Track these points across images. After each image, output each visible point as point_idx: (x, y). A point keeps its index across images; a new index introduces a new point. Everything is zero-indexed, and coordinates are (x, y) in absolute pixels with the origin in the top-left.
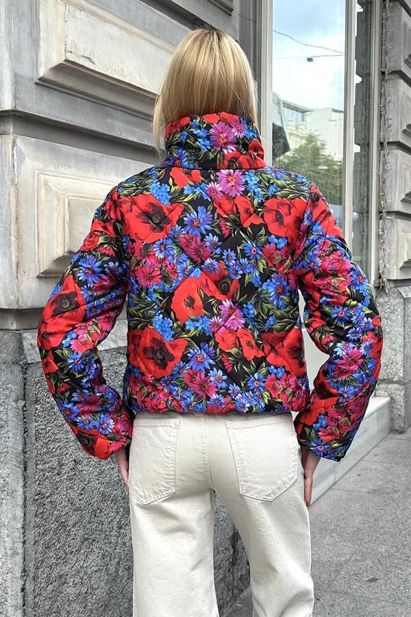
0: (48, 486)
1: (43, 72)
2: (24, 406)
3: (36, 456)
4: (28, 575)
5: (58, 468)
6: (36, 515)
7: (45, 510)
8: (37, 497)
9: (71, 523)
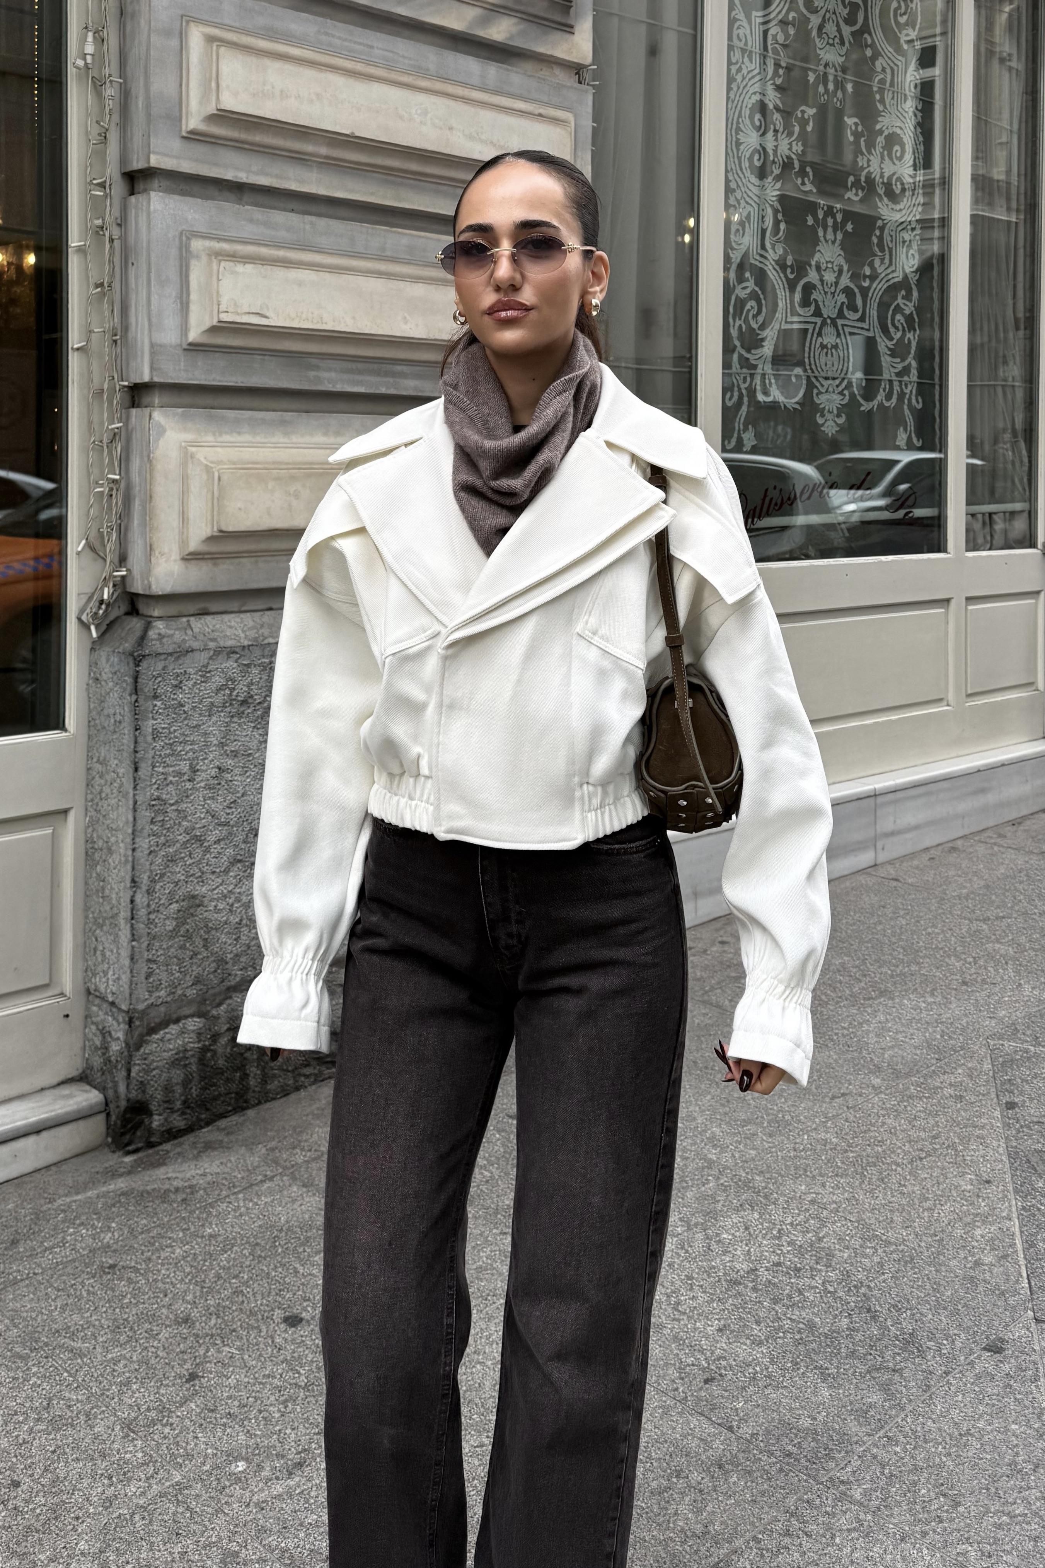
0: (173, 793)
1: (193, 335)
2: (136, 701)
3: (153, 757)
4: (140, 888)
5: (189, 773)
6: (152, 822)
7: (167, 819)
8: (153, 803)
9: (212, 838)
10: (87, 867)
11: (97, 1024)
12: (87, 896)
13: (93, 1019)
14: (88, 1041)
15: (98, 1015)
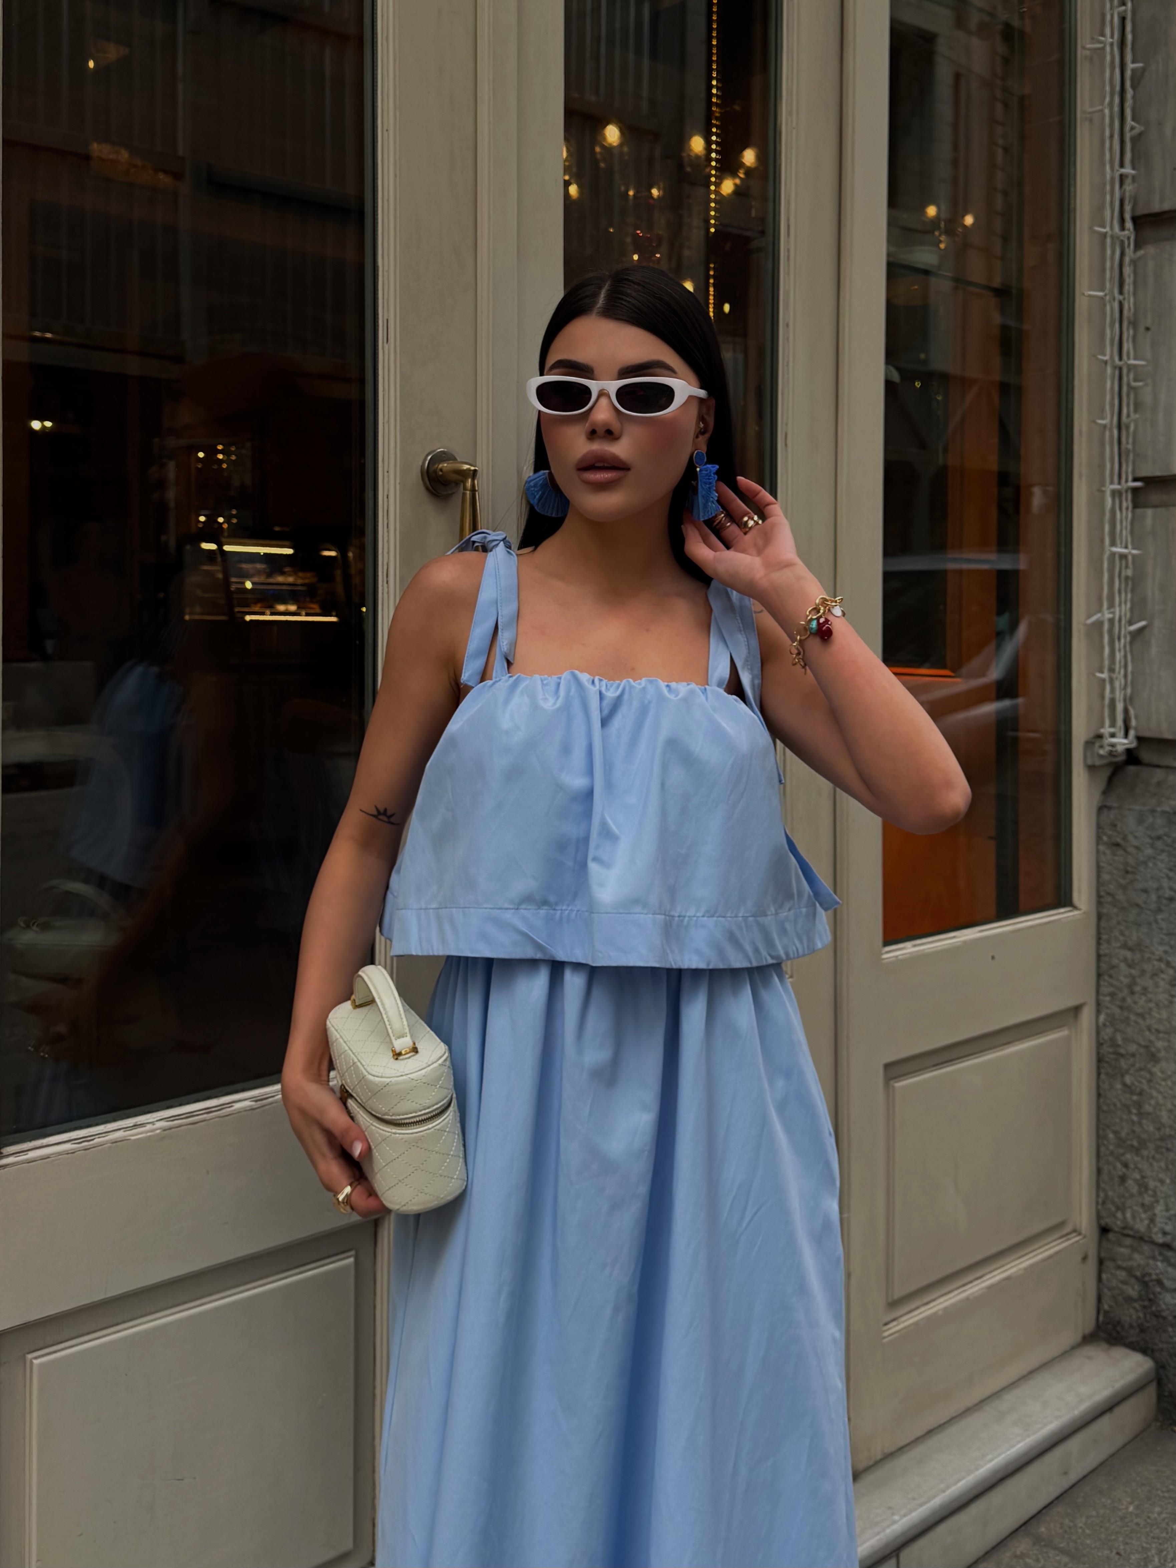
10: (1103, 1076)
11: (1129, 1271)
12: (1103, 1111)
13: (1120, 1263)
14: (1110, 1289)
15: (1130, 1259)
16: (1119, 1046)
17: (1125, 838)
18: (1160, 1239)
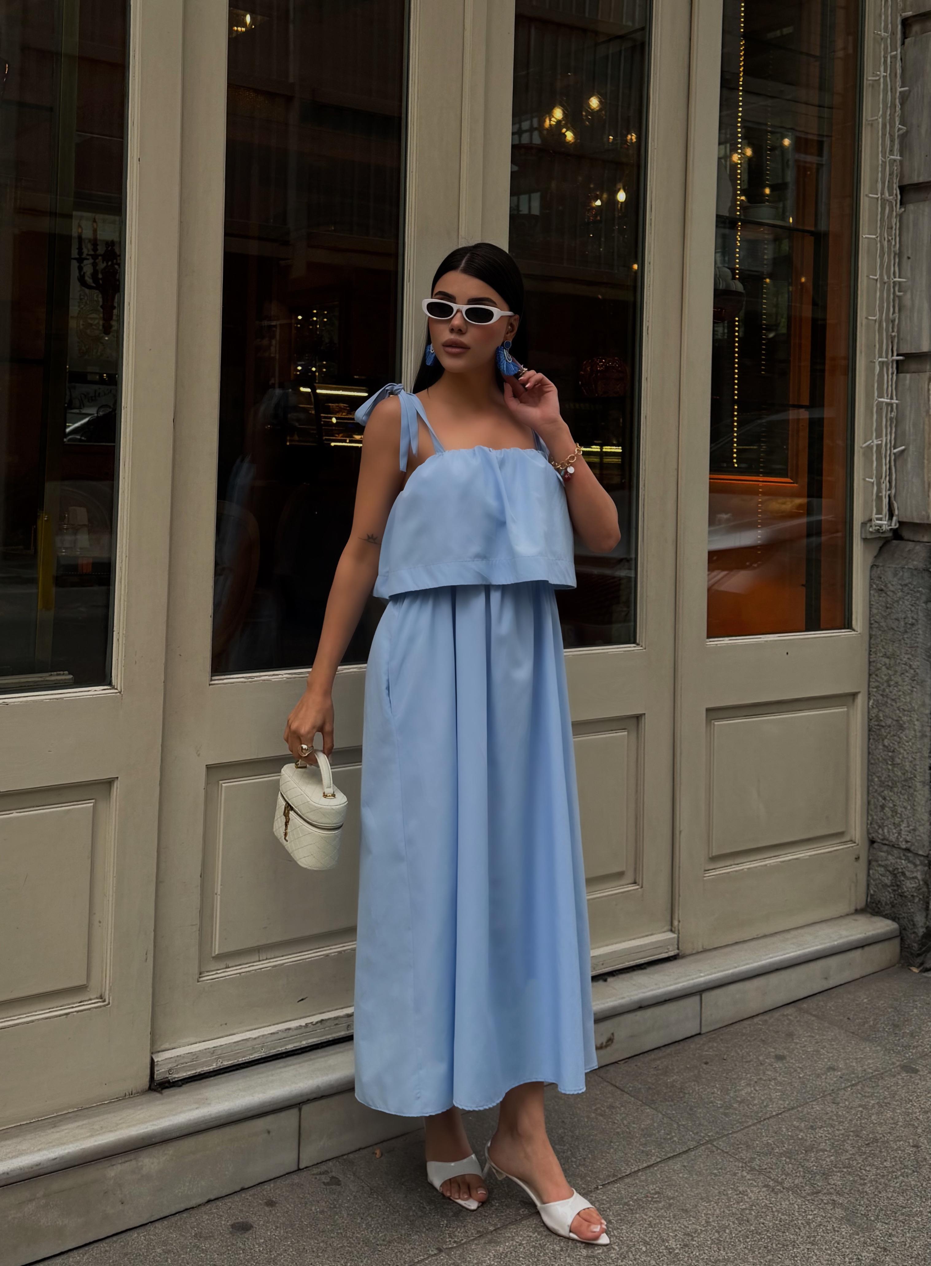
10: (871, 741)
11: (885, 867)
12: (872, 764)
13: (880, 862)
14: (874, 880)
15: (886, 860)
16: (881, 720)
17: (886, 586)
18: (904, 846)
